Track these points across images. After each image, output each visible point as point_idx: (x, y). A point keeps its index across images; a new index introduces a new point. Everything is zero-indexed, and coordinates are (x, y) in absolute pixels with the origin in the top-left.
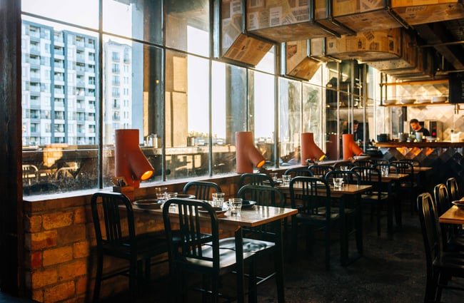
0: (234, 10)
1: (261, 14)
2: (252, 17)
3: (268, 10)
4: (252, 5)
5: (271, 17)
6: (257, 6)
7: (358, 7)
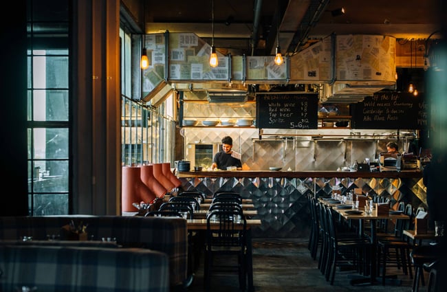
0: (156, 59)
1: (183, 67)
2: (174, 68)
3: (190, 65)
4: (174, 58)
5: (193, 71)
6: (179, 59)
7: (266, 76)
